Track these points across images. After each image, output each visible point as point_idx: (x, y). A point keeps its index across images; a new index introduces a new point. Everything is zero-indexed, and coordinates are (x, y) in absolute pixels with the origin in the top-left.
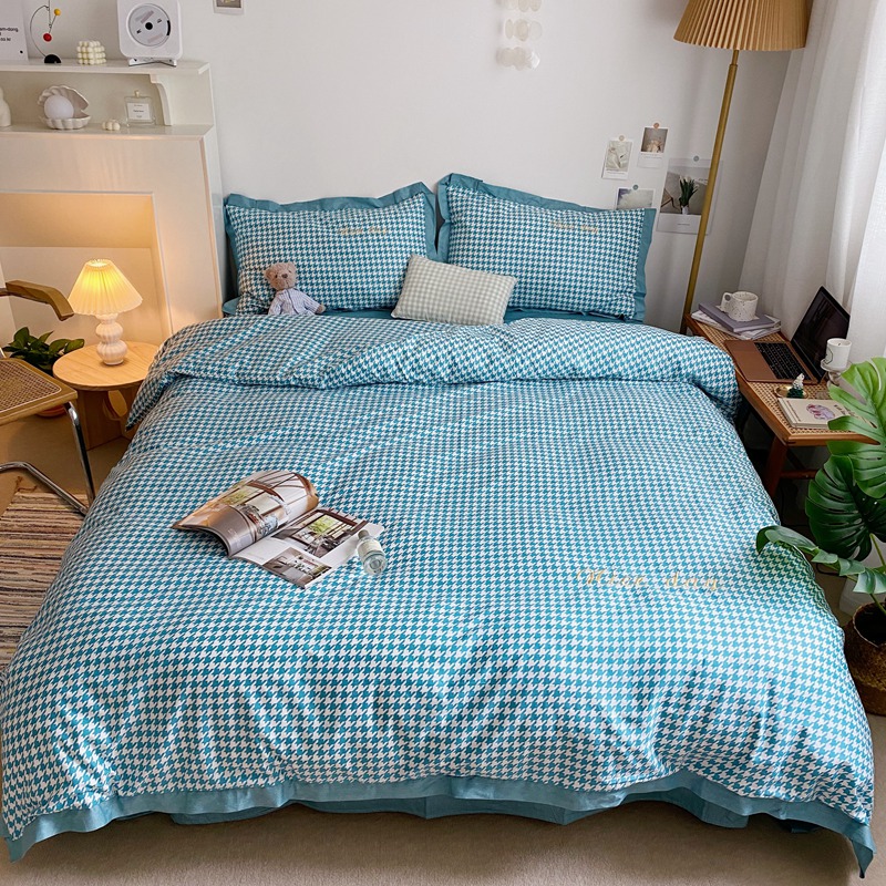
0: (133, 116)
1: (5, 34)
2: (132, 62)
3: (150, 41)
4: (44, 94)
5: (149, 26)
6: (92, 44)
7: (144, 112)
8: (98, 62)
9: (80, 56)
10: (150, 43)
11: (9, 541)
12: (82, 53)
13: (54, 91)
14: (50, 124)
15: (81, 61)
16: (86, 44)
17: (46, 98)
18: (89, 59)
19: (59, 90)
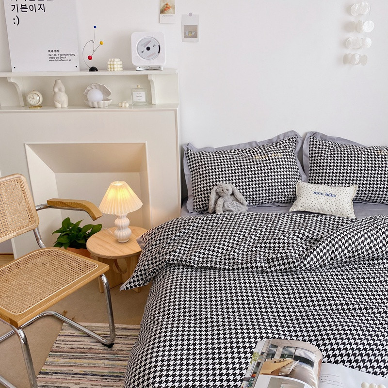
0: (136, 99)
1: (68, 57)
2: (138, 69)
3: (148, 57)
4: (88, 88)
5: (148, 49)
6: (116, 60)
7: (141, 97)
8: (119, 69)
9: (109, 66)
10: (148, 58)
12: (110, 65)
13: (93, 87)
14: (91, 105)
15: (109, 69)
16: (113, 60)
17: (89, 90)
18: (114, 68)
19: (95, 86)
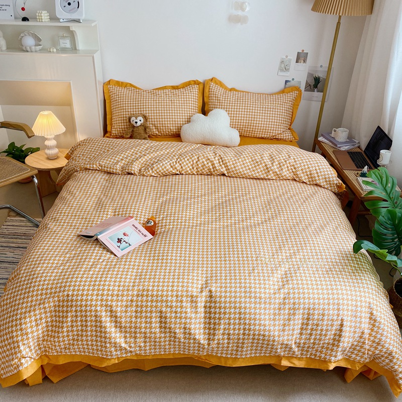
0: (62, 45)
1: (4, 8)
2: (61, 20)
3: (70, 11)
4: (21, 35)
5: (69, 4)
6: (43, 12)
7: (67, 43)
8: (46, 20)
9: (38, 17)
11: (3, 239)
13: (26, 34)
14: (24, 49)
15: (38, 20)
16: (40, 12)
17: (23, 37)
18: (42, 19)
19: (28, 33)
